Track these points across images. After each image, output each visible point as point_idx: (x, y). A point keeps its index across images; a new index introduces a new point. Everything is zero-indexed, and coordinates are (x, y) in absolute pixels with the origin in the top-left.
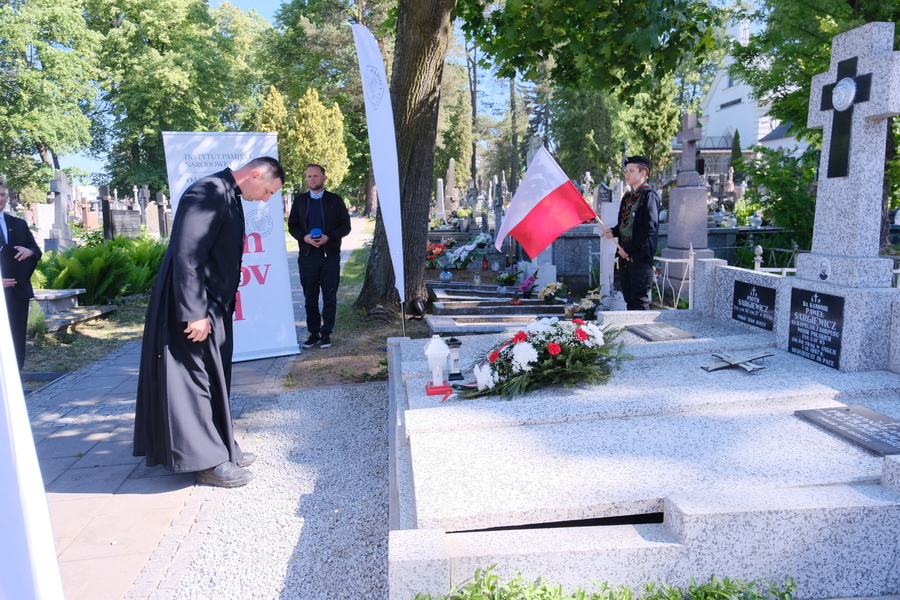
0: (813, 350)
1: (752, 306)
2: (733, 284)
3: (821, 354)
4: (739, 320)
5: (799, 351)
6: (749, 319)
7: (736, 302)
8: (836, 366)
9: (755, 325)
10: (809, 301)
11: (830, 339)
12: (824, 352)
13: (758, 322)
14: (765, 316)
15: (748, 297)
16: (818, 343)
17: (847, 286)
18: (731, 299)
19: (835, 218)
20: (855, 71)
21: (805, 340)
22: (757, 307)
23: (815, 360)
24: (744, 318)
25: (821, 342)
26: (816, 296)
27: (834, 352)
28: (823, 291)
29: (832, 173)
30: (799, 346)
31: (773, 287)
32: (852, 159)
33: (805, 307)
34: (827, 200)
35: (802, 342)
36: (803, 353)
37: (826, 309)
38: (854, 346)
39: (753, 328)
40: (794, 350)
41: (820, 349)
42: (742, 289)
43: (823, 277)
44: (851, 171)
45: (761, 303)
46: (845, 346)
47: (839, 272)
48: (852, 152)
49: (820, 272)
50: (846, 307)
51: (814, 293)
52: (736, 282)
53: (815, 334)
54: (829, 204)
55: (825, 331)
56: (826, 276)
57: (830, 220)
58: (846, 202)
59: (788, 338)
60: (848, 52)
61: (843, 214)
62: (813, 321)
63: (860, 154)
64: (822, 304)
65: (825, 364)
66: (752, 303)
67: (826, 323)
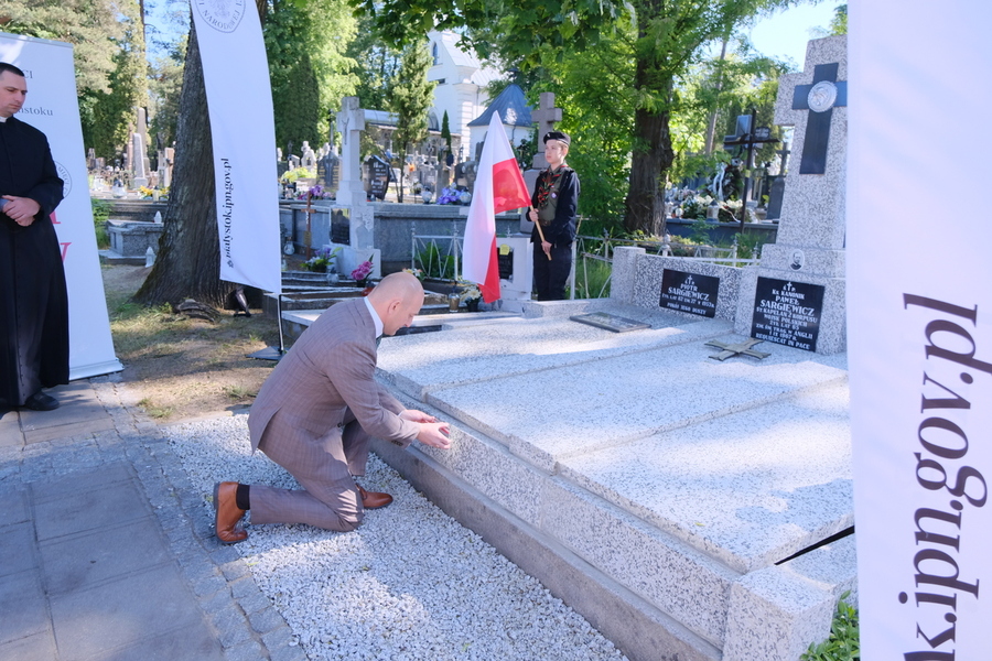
0: (784, 336)
1: (688, 294)
2: (661, 272)
3: (794, 338)
4: (669, 307)
5: (765, 337)
6: (683, 307)
7: (664, 290)
8: (813, 349)
9: (691, 312)
10: (780, 290)
11: (805, 324)
12: (798, 337)
13: (694, 310)
14: (704, 303)
15: (682, 285)
16: (791, 328)
17: (825, 275)
18: (659, 287)
19: (807, 212)
20: (836, 76)
21: (773, 326)
22: (694, 295)
23: (786, 344)
24: (677, 306)
25: (794, 327)
26: (790, 285)
27: (811, 336)
28: (798, 280)
29: (805, 170)
30: (766, 332)
31: (716, 275)
32: (829, 158)
33: (775, 296)
34: (798, 195)
35: (770, 328)
36: (771, 338)
37: (802, 296)
38: (835, 330)
39: (689, 315)
40: (757, 335)
41: (793, 334)
42: (672, 278)
43: (796, 267)
44: (827, 169)
45: (699, 291)
46: (822, 331)
47: (815, 262)
48: (829, 152)
49: (791, 262)
50: (825, 295)
51: (788, 282)
52: (665, 270)
53: (788, 321)
54: (800, 199)
55: (800, 317)
56: (799, 266)
57: (801, 214)
58: (820, 198)
59: (750, 325)
60: (826, 56)
61: (816, 208)
62: (786, 307)
63: (837, 155)
64: (797, 292)
65: (798, 347)
66: (687, 291)
67: (802, 310)
